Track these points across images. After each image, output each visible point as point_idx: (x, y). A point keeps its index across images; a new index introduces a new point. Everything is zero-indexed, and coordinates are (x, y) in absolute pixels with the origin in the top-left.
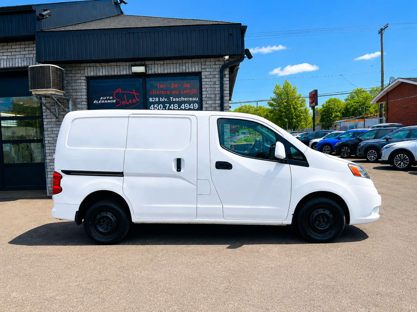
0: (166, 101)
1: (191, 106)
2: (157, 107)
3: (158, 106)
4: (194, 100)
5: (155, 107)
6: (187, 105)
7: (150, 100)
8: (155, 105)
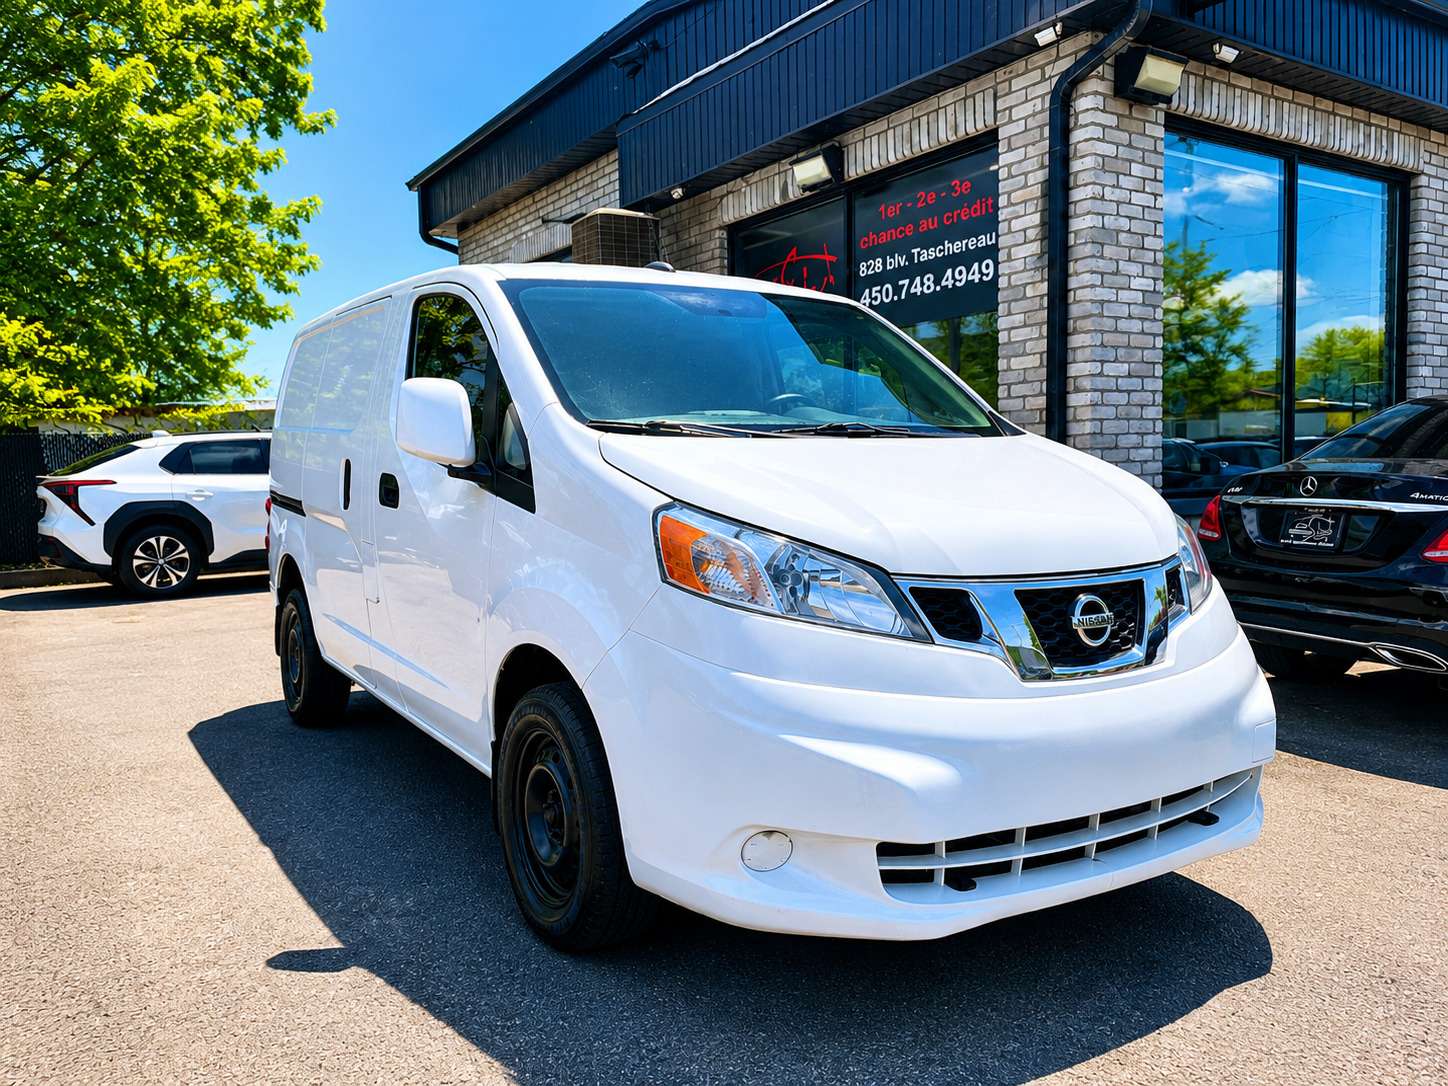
0: (902, 265)
1: (973, 274)
2: (878, 295)
3: (880, 292)
4: (984, 244)
5: (874, 295)
6: (960, 273)
7: (862, 269)
8: (874, 289)
